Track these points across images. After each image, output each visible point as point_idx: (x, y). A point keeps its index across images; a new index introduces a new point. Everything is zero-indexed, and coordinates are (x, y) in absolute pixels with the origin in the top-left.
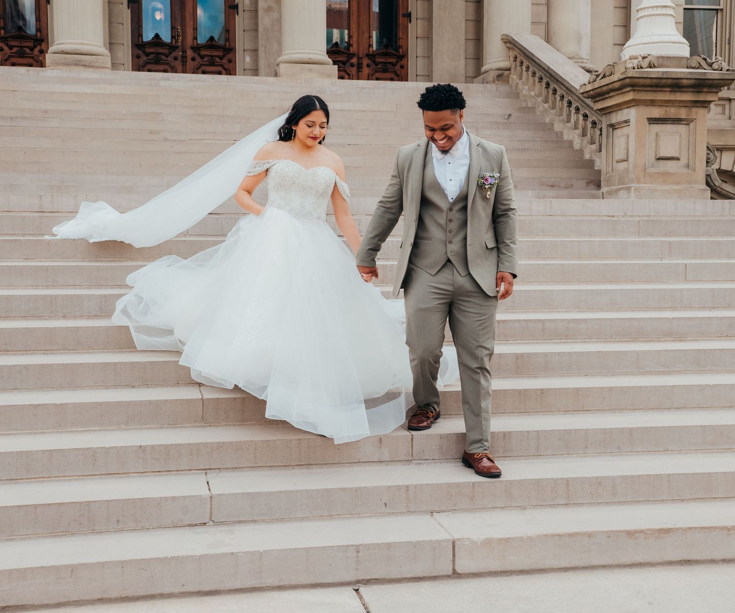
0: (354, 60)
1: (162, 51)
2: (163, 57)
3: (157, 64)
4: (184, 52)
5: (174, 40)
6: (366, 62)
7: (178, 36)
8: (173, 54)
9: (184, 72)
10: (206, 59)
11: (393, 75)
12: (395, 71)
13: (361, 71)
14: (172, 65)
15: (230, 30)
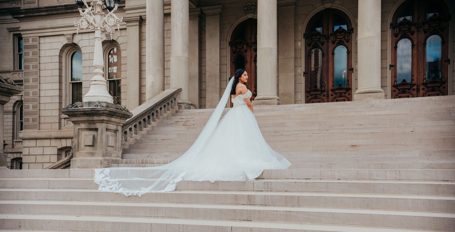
0: (415, 87)
1: (318, 93)
2: (319, 96)
3: (316, 99)
4: (328, 92)
5: (323, 87)
6: (421, 87)
7: (325, 85)
8: (323, 94)
9: (328, 101)
10: (338, 94)
11: (438, 92)
12: (440, 90)
13: (419, 92)
14: (322, 98)
15: (350, 80)
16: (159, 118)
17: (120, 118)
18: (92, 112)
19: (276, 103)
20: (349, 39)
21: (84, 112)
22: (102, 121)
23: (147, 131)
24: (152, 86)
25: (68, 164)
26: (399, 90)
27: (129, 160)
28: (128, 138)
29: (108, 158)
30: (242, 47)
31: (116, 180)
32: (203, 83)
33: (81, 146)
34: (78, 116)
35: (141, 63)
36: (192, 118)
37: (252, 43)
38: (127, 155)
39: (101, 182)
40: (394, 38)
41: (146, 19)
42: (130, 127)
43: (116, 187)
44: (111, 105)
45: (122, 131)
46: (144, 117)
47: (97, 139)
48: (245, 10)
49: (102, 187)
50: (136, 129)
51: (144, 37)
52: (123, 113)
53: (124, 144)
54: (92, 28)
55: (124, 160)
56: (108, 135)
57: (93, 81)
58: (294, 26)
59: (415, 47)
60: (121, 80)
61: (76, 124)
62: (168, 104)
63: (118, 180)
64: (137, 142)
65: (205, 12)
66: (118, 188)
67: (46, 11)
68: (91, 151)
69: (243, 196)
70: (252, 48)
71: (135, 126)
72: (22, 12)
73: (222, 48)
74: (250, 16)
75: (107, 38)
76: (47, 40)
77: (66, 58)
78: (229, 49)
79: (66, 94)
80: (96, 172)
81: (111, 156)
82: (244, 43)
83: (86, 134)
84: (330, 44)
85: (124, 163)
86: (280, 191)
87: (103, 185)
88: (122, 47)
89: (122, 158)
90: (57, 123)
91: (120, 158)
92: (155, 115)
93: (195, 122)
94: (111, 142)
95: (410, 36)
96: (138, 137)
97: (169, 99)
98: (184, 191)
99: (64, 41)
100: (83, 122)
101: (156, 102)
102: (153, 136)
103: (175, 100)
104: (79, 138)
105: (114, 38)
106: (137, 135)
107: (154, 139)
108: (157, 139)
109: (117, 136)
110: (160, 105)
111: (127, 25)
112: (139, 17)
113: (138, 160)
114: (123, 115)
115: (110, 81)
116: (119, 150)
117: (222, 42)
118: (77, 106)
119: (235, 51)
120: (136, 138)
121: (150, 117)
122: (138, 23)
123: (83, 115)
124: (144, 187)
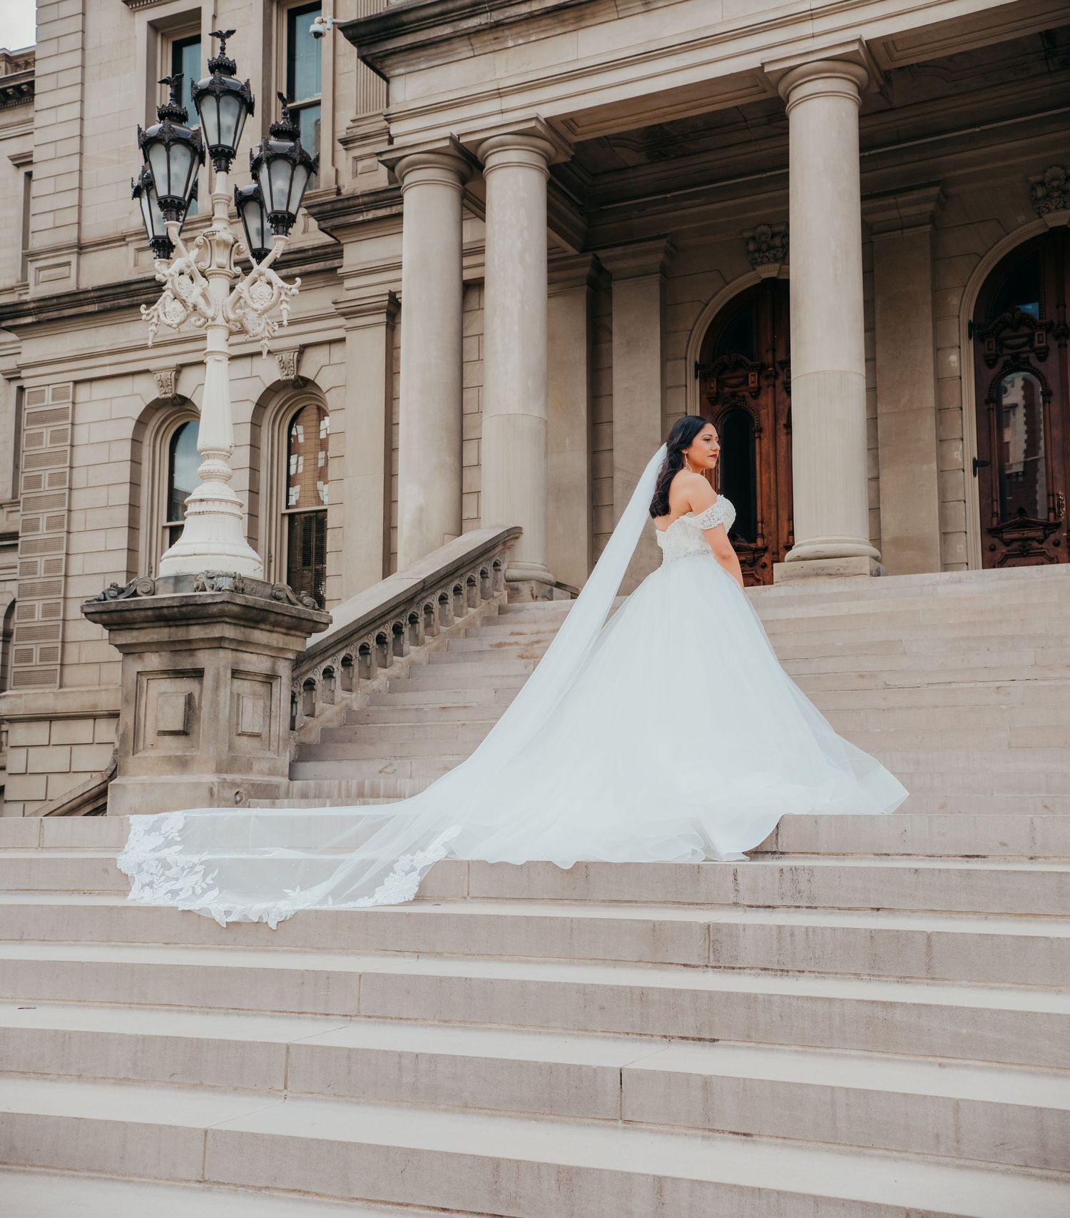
5: (1052, 514)
7: (1060, 506)
8: (1052, 537)
16: (436, 632)
17: (284, 630)
18: (184, 609)
19: (867, 569)
21: (157, 612)
22: (218, 643)
23: (390, 679)
24: (419, 522)
25: (100, 802)
27: (312, 783)
28: (320, 705)
29: (237, 777)
30: (742, 379)
31: (195, 859)
32: (605, 512)
33: (147, 735)
34: (137, 626)
35: (390, 450)
37: (776, 364)
38: (309, 768)
39: (140, 865)
42: (327, 663)
43: (193, 888)
44: (254, 585)
45: (295, 678)
46: (382, 629)
47: (200, 707)
48: (749, 252)
49: (143, 886)
50: (349, 673)
52: (294, 613)
53: (301, 727)
54: (198, 324)
55: (297, 784)
56: (238, 695)
57: (194, 501)
58: (929, 298)
60: (326, 510)
61: (130, 656)
62: (471, 582)
63: (204, 859)
64: (351, 718)
65: (608, 267)
66: (199, 891)
67: (100, 299)
68: (179, 753)
69: (686, 926)
70: (776, 383)
71: (347, 662)
72: (29, 309)
73: (669, 385)
74: (768, 271)
75: (286, 373)
76: (99, 390)
77: (154, 447)
78: (694, 387)
79: (150, 564)
81: (249, 768)
82: (750, 363)
83: (163, 689)
85: (294, 793)
86: (849, 909)
87: (147, 879)
88: (331, 401)
89: (291, 779)
91: (283, 776)
92: (421, 620)
94: (251, 719)
96: (356, 700)
98: (455, 902)
99: (148, 390)
100: (154, 648)
101: (424, 576)
102: (408, 698)
103: (498, 568)
104: (140, 706)
105: (307, 371)
106: (354, 695)
107: (412, 707)
108: (421, 707)
109: (274, 697)
110: (442, 587)
111: (347, 327)
112: (387, 298)
113: (344, 783)
114: (294, 620)
115: (291, 516)
116: (281, 748)
117: (670, 364)
118: (136, 590)
119: (718, 393)
120: (347, 706)
121: (404, 630)
122: (383, 318)
123: (155, 624)
124: (298, 888)
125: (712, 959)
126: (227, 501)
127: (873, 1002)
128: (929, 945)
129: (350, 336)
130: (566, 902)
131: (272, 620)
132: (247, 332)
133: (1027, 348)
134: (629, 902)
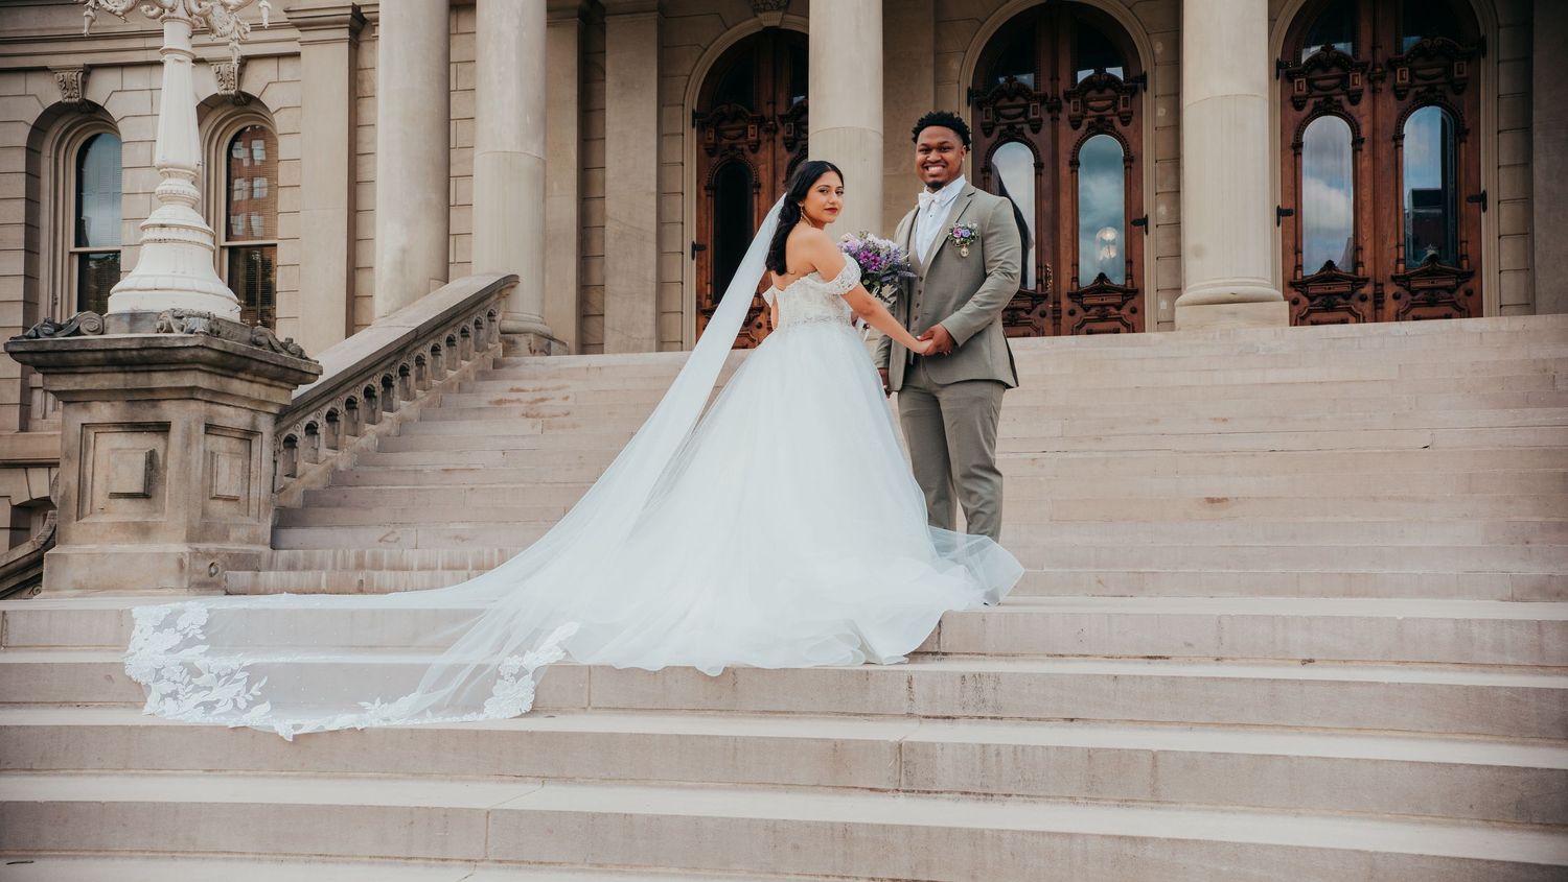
0: (1368, 290)
1: (1021, 304)
2: (1023, 314)
3: (1013, 326)
4: (1057, 302)
5: (1040, 285)
6: (1390, 290)
7: (1047, 278)
8: (1039, 308)
9: (1057, 333)
10: (1093, 311)
11: (1450, 310)
12: (1454, 302)
13: (1382, 308)
14: (1037, 324)
15: (1134, 261)
16: (427, 386)
17: (267, 381)
18: (145, 353)
20: (1132, 112)
21: (109, 355)
22: (190, 394)
23: (379, 436)
24: (402, 265)
25: (31, 574)
26: (1311, 299)
27: (301, 553)
28: (302, 465)
29: (212, 547)
30: (740, 132)
31: (234, 662)
32: (595, 263)
33: (95, 498)
34: (82, 371)
35: (355, 183)
36: (559, 389)
37: (776, 118)
38: (293, 535)
39: (157, 671)
40: (1292, 112)
41: (377, 20)
42: (311, 418)
43: (234, 700)
44: (230, 328)
45: (276, 435)
46: (370, 382)
47: (165, 467)
49: (163, 697)
50: (335, 429)
51: (367, 85)
52: (281, 362)
53: (283, 489)
54: (152, 13)
55: (283, 554)
56: (212, 453)
57: (154, 226)
58: (932, 61)
59: (1366, 147)
60: (275, 245)
61: (72, 405)
62: (465, 333)
63: (248, 662)
64: (337, 479)
65: (601, 0)
66: (242, 704)
68: (138, 519)
69: (873, 746)
70: (778, 138)
71: (332, 417)
73: (665, 132)
74: (771, 19)
75: (223, 87)
77: (56, 159)
78: (691, 137)
79: (54, 293)
80: (138, 622)
81: (226, 537)
82: (750, 115)
83: (116, 445)
84: (1064, 127)
85: (279, 564)
87: (168, 688)
88: (281, 122)
89: (273, 548)
90: (12, 408)
91: (264, 544)
92: (412, 373)
93: (570, 402)
94: (228, 479)
95: (1348, 107)
96: (342, 460)
97: (467, 314)
98: (572, 713)
99: (49, 92)
100: (105, 397)
101: (415, 325)
102: (406, 458)
103: (492, 318)
104: (85, 464)
105: (251, 86)
106: (340, 454)
107: (410, 468)
108: (419, 468)
109: (254, 456)
110: (435, 337)
111: (302, 40)
112: (350, 11)
113: (340, 554)
114: (280, 369)
115: (232, 249)
116: (262, 512)
117: (666, 110)
118: (79, 327)
119: (716, 145)
120: (332, 465)
121: (393, 383)
122: (345, 34)
123: (106, 369)
124: (378, 700)
125: (903, 782)
126: (195, 229)
127: (1120, 837)
128: (1155, 766)
129: (305, 51)
130: (709, 713)
131: (254, 368)
132: (213, 31)
133: (1022, 119)
134: (784, 712)
